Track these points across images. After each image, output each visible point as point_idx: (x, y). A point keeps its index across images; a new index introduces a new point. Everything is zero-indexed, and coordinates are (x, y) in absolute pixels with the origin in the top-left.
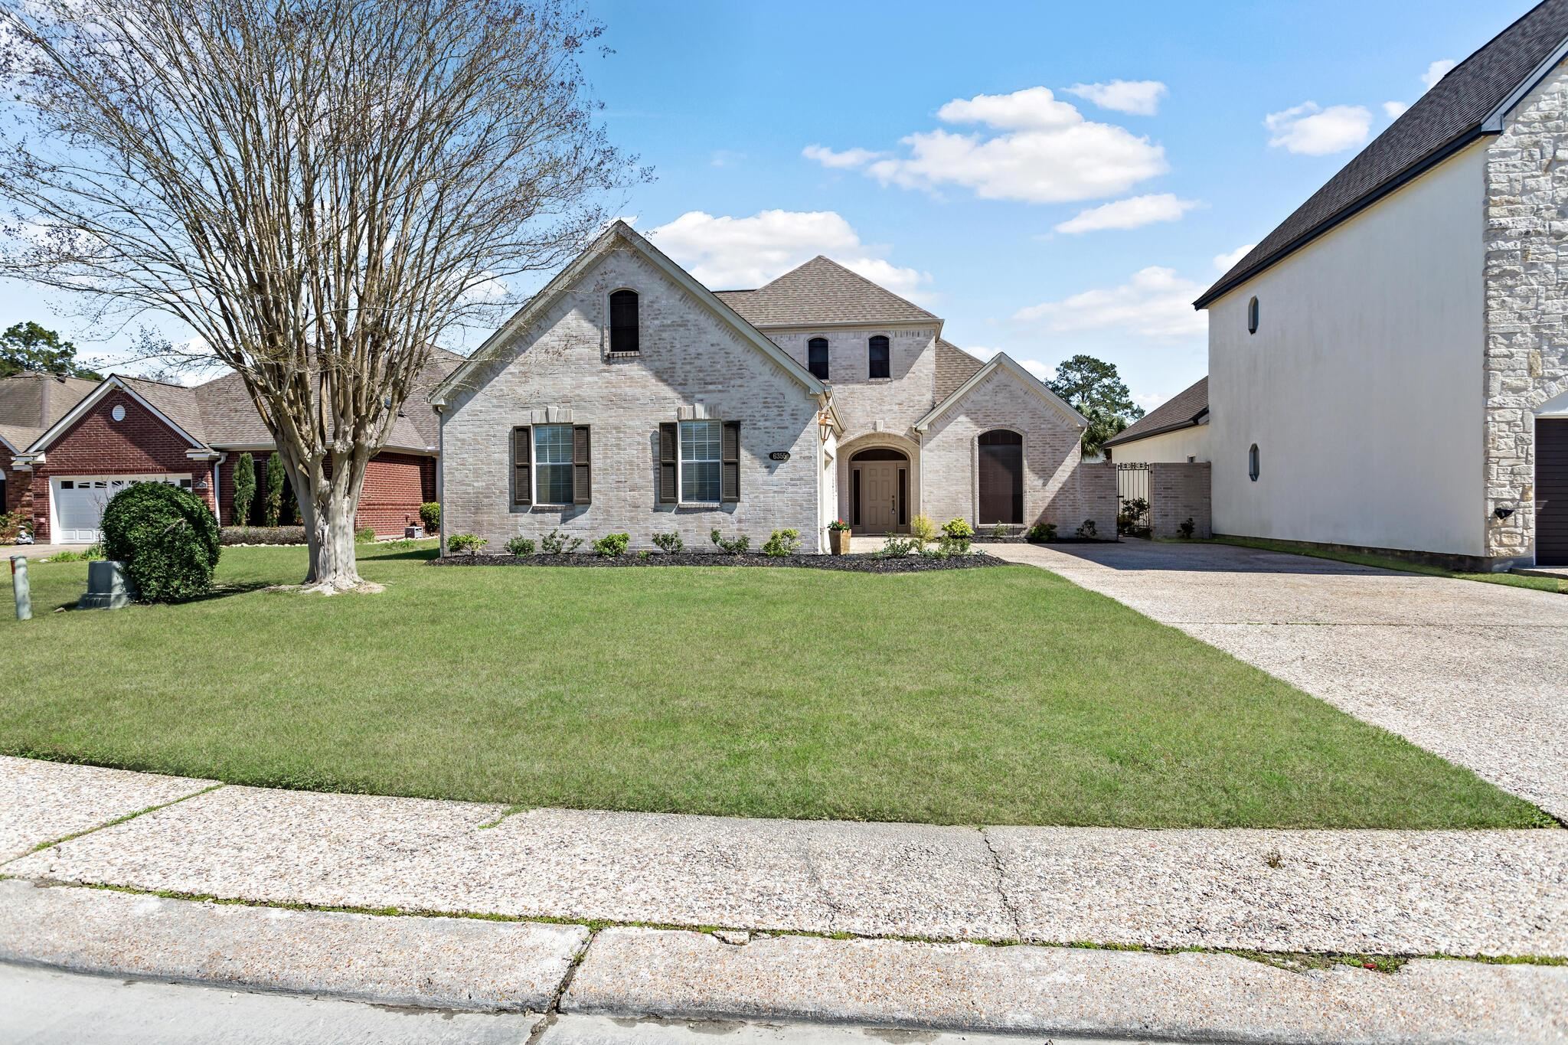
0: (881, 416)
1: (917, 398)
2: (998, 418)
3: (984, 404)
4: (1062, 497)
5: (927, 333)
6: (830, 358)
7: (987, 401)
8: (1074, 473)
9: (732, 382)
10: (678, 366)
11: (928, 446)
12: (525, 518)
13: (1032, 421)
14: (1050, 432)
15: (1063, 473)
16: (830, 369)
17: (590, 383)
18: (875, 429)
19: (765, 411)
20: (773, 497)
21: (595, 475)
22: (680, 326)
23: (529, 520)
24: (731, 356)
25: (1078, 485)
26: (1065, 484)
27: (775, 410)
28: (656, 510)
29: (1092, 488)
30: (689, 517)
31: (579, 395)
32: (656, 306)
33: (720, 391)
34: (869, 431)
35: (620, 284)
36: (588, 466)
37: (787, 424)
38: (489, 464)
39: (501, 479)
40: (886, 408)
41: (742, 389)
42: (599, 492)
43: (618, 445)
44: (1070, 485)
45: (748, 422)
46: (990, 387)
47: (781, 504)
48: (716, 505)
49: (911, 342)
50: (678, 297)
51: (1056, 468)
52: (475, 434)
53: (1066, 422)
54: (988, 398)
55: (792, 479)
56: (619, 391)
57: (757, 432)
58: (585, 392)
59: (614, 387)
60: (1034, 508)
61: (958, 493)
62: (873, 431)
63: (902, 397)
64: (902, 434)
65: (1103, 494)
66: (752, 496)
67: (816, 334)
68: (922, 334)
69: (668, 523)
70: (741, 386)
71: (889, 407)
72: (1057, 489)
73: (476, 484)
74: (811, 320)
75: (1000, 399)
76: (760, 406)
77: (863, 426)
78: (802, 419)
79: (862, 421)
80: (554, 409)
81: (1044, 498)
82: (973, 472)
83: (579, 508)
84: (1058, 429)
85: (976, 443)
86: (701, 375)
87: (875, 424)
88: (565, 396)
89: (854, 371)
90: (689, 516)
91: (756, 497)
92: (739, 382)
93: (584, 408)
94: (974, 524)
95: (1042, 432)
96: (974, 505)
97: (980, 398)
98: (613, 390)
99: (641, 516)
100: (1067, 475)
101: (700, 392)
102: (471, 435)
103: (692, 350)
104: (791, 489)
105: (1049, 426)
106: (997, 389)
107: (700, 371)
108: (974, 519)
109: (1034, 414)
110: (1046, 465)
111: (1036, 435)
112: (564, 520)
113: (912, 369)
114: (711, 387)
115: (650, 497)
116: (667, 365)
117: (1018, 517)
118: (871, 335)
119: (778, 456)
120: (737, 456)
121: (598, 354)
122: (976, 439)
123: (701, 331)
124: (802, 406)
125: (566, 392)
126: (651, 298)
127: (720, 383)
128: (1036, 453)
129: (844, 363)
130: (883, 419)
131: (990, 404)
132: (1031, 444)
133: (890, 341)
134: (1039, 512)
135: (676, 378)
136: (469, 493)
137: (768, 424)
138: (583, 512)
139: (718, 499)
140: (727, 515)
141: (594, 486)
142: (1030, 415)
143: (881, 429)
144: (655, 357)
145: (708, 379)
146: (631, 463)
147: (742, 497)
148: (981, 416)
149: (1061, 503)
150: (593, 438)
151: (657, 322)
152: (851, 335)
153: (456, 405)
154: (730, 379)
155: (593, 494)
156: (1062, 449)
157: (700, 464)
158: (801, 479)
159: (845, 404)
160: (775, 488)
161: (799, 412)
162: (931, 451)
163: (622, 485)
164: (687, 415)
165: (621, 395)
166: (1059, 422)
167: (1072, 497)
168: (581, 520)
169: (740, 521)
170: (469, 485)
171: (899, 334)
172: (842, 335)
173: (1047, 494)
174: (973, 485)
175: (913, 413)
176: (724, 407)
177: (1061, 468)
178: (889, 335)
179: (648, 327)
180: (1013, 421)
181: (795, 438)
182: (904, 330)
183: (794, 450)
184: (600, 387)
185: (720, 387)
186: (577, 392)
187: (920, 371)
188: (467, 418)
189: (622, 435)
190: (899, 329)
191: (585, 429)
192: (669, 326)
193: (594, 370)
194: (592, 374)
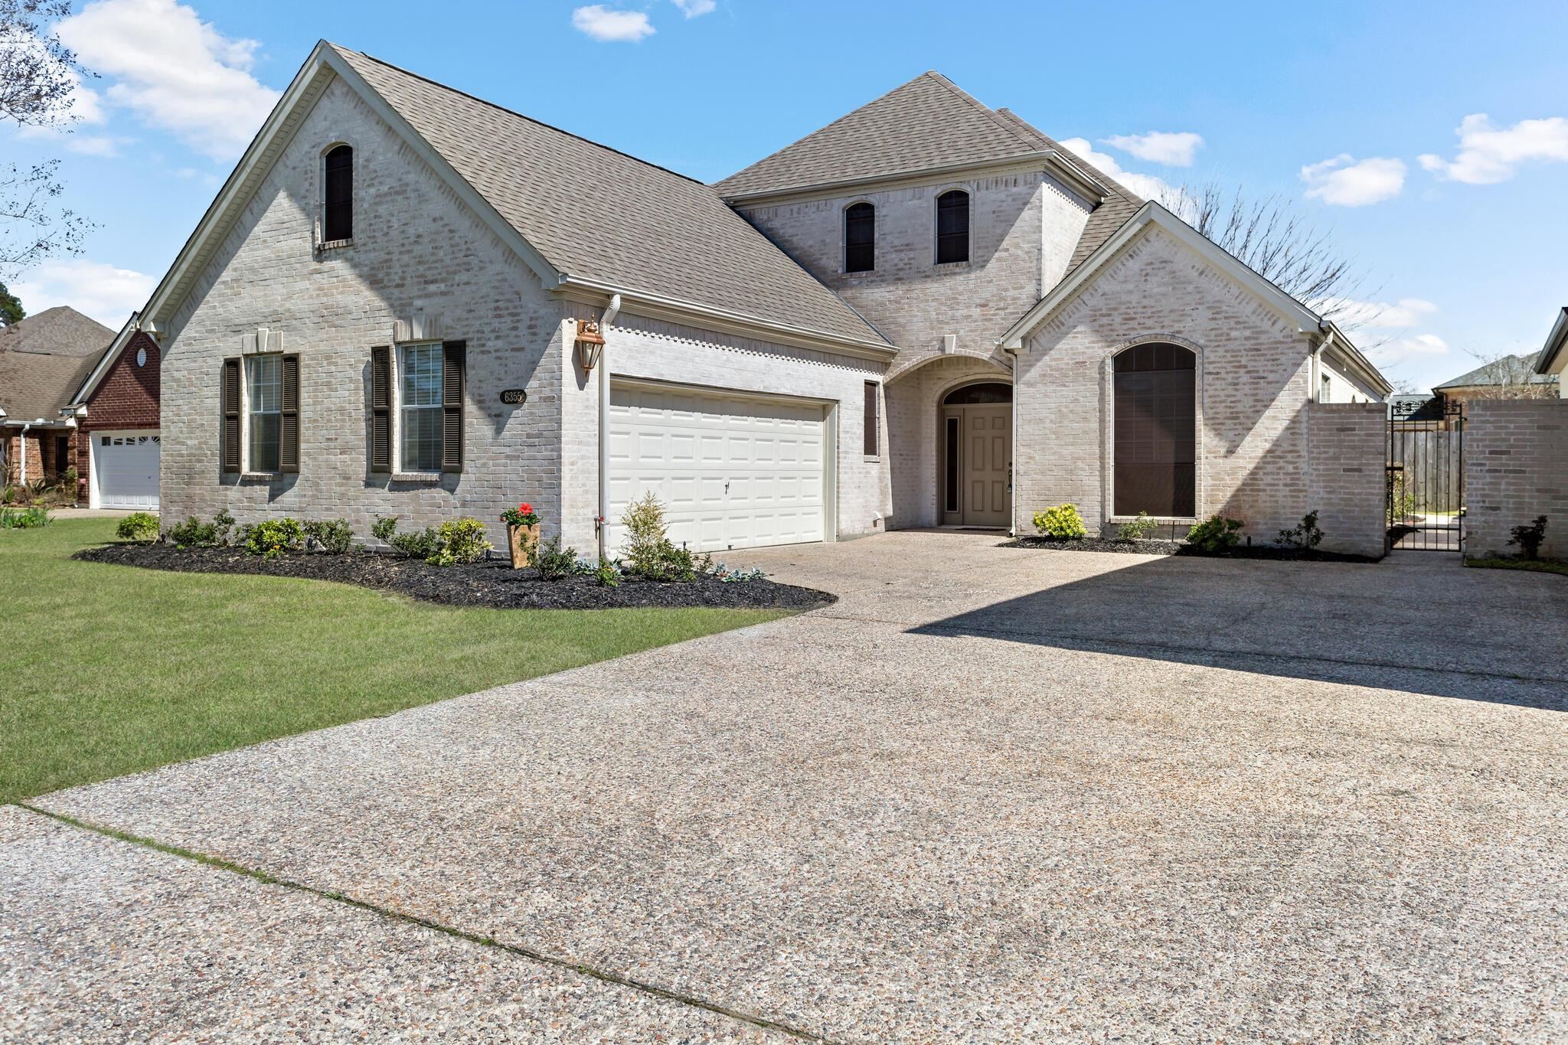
0: (952, 327)
1: (1012, 293)
2: (1150, 323)
3: (1124, 298)
4: (1270, 468)
5: (1030, 178)
6: (876, 236)
7: (1130, 292)
8: (1295, 421)
9: (457, 278)
10: (395, 257)
11: (1028, 377)
12: (234, 492)
13: (1213, 324)
14: (1249, 344)
15: (1272, 425)
16: (876, 252)
17: (301, 291)
18: (942, 349)
19: (496, 323)
20: (505, 466)
21: (304, 427)
22: (397, 193)
23: (238, 495)
24: (457, 235)
25: (1302, 446)
26: (1277, 444)
27: (508, 319)
28: (368, 484)
29: (1332, 451)
30: (404, 496)
31: (289, 310)
32: (372, 166)
33: (443, 294)
34: (933, 354)
35: (333, 138)
36: (294, 416)
37: (523, 343)
38: (202, 414)
39: (212, 436)
40: (961, 312)
41: (468, 288)
42: (308, 455)
43: (328, 384)
44: (1286, 446)
45: (475, 342)
46: (1134, 265)
47: (514, 477)
48: (434, 476)
49: (1002, 196)
50: (396, 148)
51: (1258, 413)
52: (190, 371)
53: (1280, 325)
54: (1131, 286)
55: (529, 436)
56: (330, 301)
57: (485, 357)
58: (297, 305)
59: (326, 295)
60: (1215, 488)
61: (1075, 459)
62: (938, 354)
63: (988, 291)
64: (986, 356)
65: (1355, 464)
66: (479, 463)
67: (856, 197)
68: (1021, 181)
69: (382, 503)
70: (467, 283)
71: (965, 312)
72: (1260, 453)
73: (189, 442)
74: (851, 175)
75: (1154, 286)
76: (491, 314)
77: (925, 345)
78: (542, 333)
79: (923, 337)
80: (264, 331)
81: (1233, 472)
82: (1102, 421)
83: (288, 477)
84: (1263, 338)
85: (1110, 370)
86: (421, 268)
87: (943, 341)
88: (275, 312)
89: (912, 254)
90: (405, 494)
91: (484, 465)
92: (464, 277)
93: (295, 329)
94: (1103, 515)
95: (1232, 345)
96: (1103, 480)
97: (1118, 288)
98: (325, 300)
99: (352, 492)
100: (1280, 426)
101: (419, 297)
102: (185, 373)
103: (411, 231)
104: (528, 452)
105: (1247, 333)
106: (1149, 269)
107: (420, 263)
108: (1103, 507)
109: (1216, 312)
110: (1240, 407)
111: (1221, 352)
112: (273, 497)
113: (1004, 244)
114: (432, 288)
115: (359, 463)
116: (383, 256)
117: (1185, 505)
118: (939, 191)
119: (513, 397)
120: (461, 400)
121: (308, 247)
122: (1109, 362)
123: (422, 199)
124: (542, 312)
125: (276, 306)
126: (367, 154)
127: (443, 280)
128: (1219, 384)
129: (897, 242)
130: (956, 332)
131: (1134, 298)
132: (1211, 368)
133: (970, 197)
134: (1225, 495)
135: (393, 277)
136: (182, 456)
137: (499, 344)
138: (292, 485)
139: (437, 467)
140: (448, 494)
141: (303, 446)
142: (1209, 314)
143: (952, 349)
144: (370, 246)
145: (429, 275)
146: (342, 410)
147: (467, 465)
148: (1118, 320)
149: (1268, 479)
150: (304, 373)
151: (372, 191)
152: (909, 193)
153: (173, 332)
154: (455, 273)
155: (303, 459)
156: (1271, 377)
157: (421, 410)
158: (539, 436)
159: (898, 310)
160: (507, 450)
161: (539, 322)
162: (1030, 384)
163: (332, 444)
164: (404, 336)
165: (332, 306)
166: (1266, 325)
167: (1290, 468)
168: (289, 497)
169: (464, 504)
170: (183, 444)
171: (983, 185)
172: (895, 194)
173: (1241, 462)
174: (1102, 444)
175: (1001, 320)
176: (447, 320)
177: (1268, 413)
178: (967, 189)
179: (363, 200)
180: (1177, 327)
181: (534, 365)
182: (991, 177)
183: (532, 386)
184: (311, 297)
185: (442, 286)
186: (288, 305)
187: (1017, 246)
188: (184, 348)
189: (333, 368)
190: (984, 176)
191: (292, 360)
192: (386, 195)
193: (306, 271)
194: (304, 277)
